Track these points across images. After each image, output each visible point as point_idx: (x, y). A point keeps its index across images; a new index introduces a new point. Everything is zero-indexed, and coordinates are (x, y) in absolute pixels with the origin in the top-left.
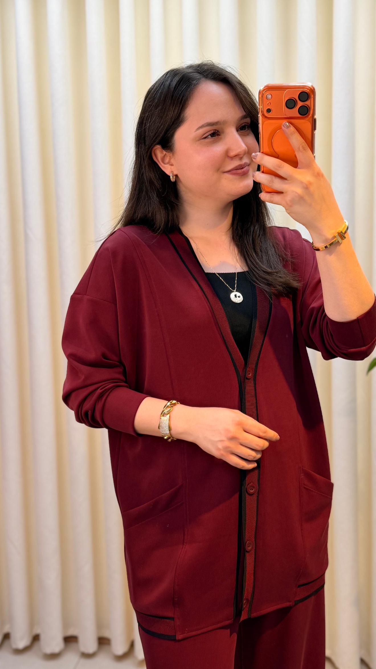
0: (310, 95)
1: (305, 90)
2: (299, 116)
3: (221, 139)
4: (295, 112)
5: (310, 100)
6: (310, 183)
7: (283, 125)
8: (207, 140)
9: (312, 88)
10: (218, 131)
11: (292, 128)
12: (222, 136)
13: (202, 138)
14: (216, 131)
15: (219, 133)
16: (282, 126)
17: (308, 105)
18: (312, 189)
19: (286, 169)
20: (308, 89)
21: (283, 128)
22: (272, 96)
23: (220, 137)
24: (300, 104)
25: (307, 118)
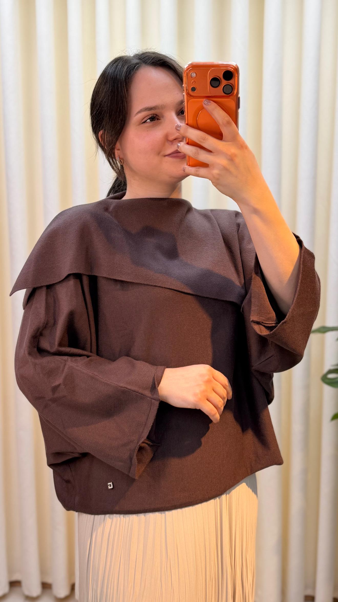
0: (235, 74)
1: (229, 69)
2: (224, 95)
3: (160, 123)
4: (219, 91)
5: (234, 78)
6: (235, 155)
7: (204, 103)
8: (146, 125)
9: (236, 67)
10: (156, 115)
12: (162, 120)
13: (141, 122)
14: (155, 115)
15: (158, 116)
17: (232, 84)
18: (237, 160)
19: (211, 142)
20: (232, 68)
23: (160, 121)
24: (224, 83)
25: (232, 97)
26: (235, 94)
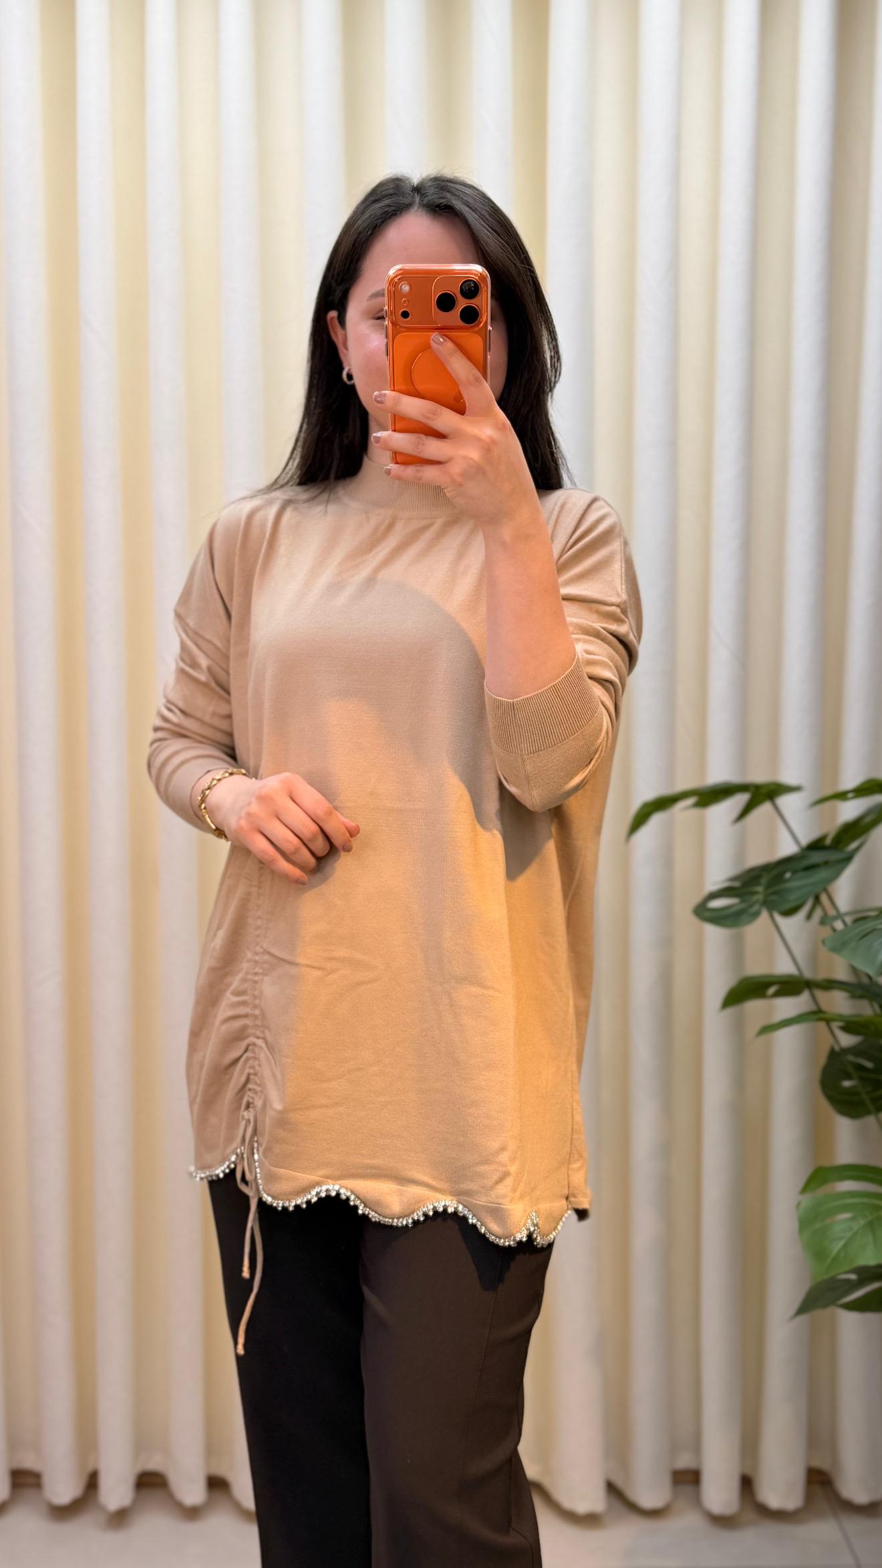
0: (481, 285)
1: (472, 277)
2: (463, 324)
4: (454, 316)
6: (494, 442)
7: (433, 340)
11: (450, 345)
16: (431, 342)
17: (477, 305)
19: (446, 419)
20: (476, 275)
21: (433, 345)
22: (411, 286)
24: (462, 303)
25: (476, 329)
26: (482, 325)
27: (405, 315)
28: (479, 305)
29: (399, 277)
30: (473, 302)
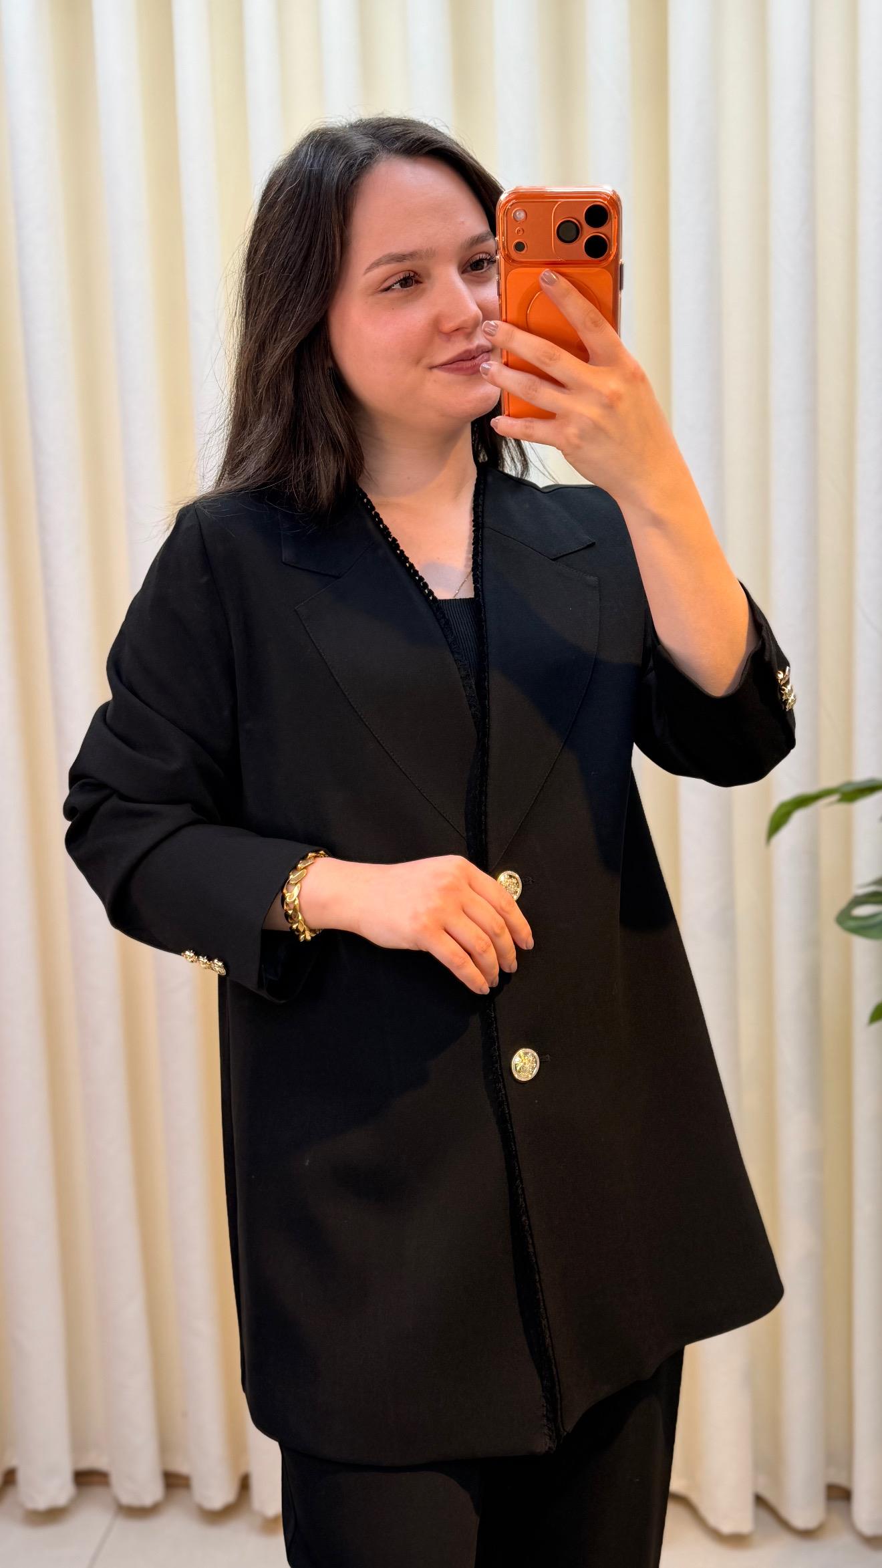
0: (610, 212)
1: (600, 202)
2: (588, 258)
3: (423, 292)
4: (578, 249)
5: (610, 223)
7: (544, 278)
8: (391, 295)
9: (614, 197)
10: (416, 275)
11: (566, 283)
12: (427, 285)
13: (379, 289)
14: (413, 275)
15: (420, 278)
17: (605, 236)
18: (622, 408)
19: (564, 365)
20: (604, 199)
21: (543, 285)
22: (526, 214)
23: (421, 287)
24: (588, 232)
25: (605, 264)
26: (612, 257)
27: (520, 247)
28: (610, 237)
29: (511, 203)
30: (601, 232)
